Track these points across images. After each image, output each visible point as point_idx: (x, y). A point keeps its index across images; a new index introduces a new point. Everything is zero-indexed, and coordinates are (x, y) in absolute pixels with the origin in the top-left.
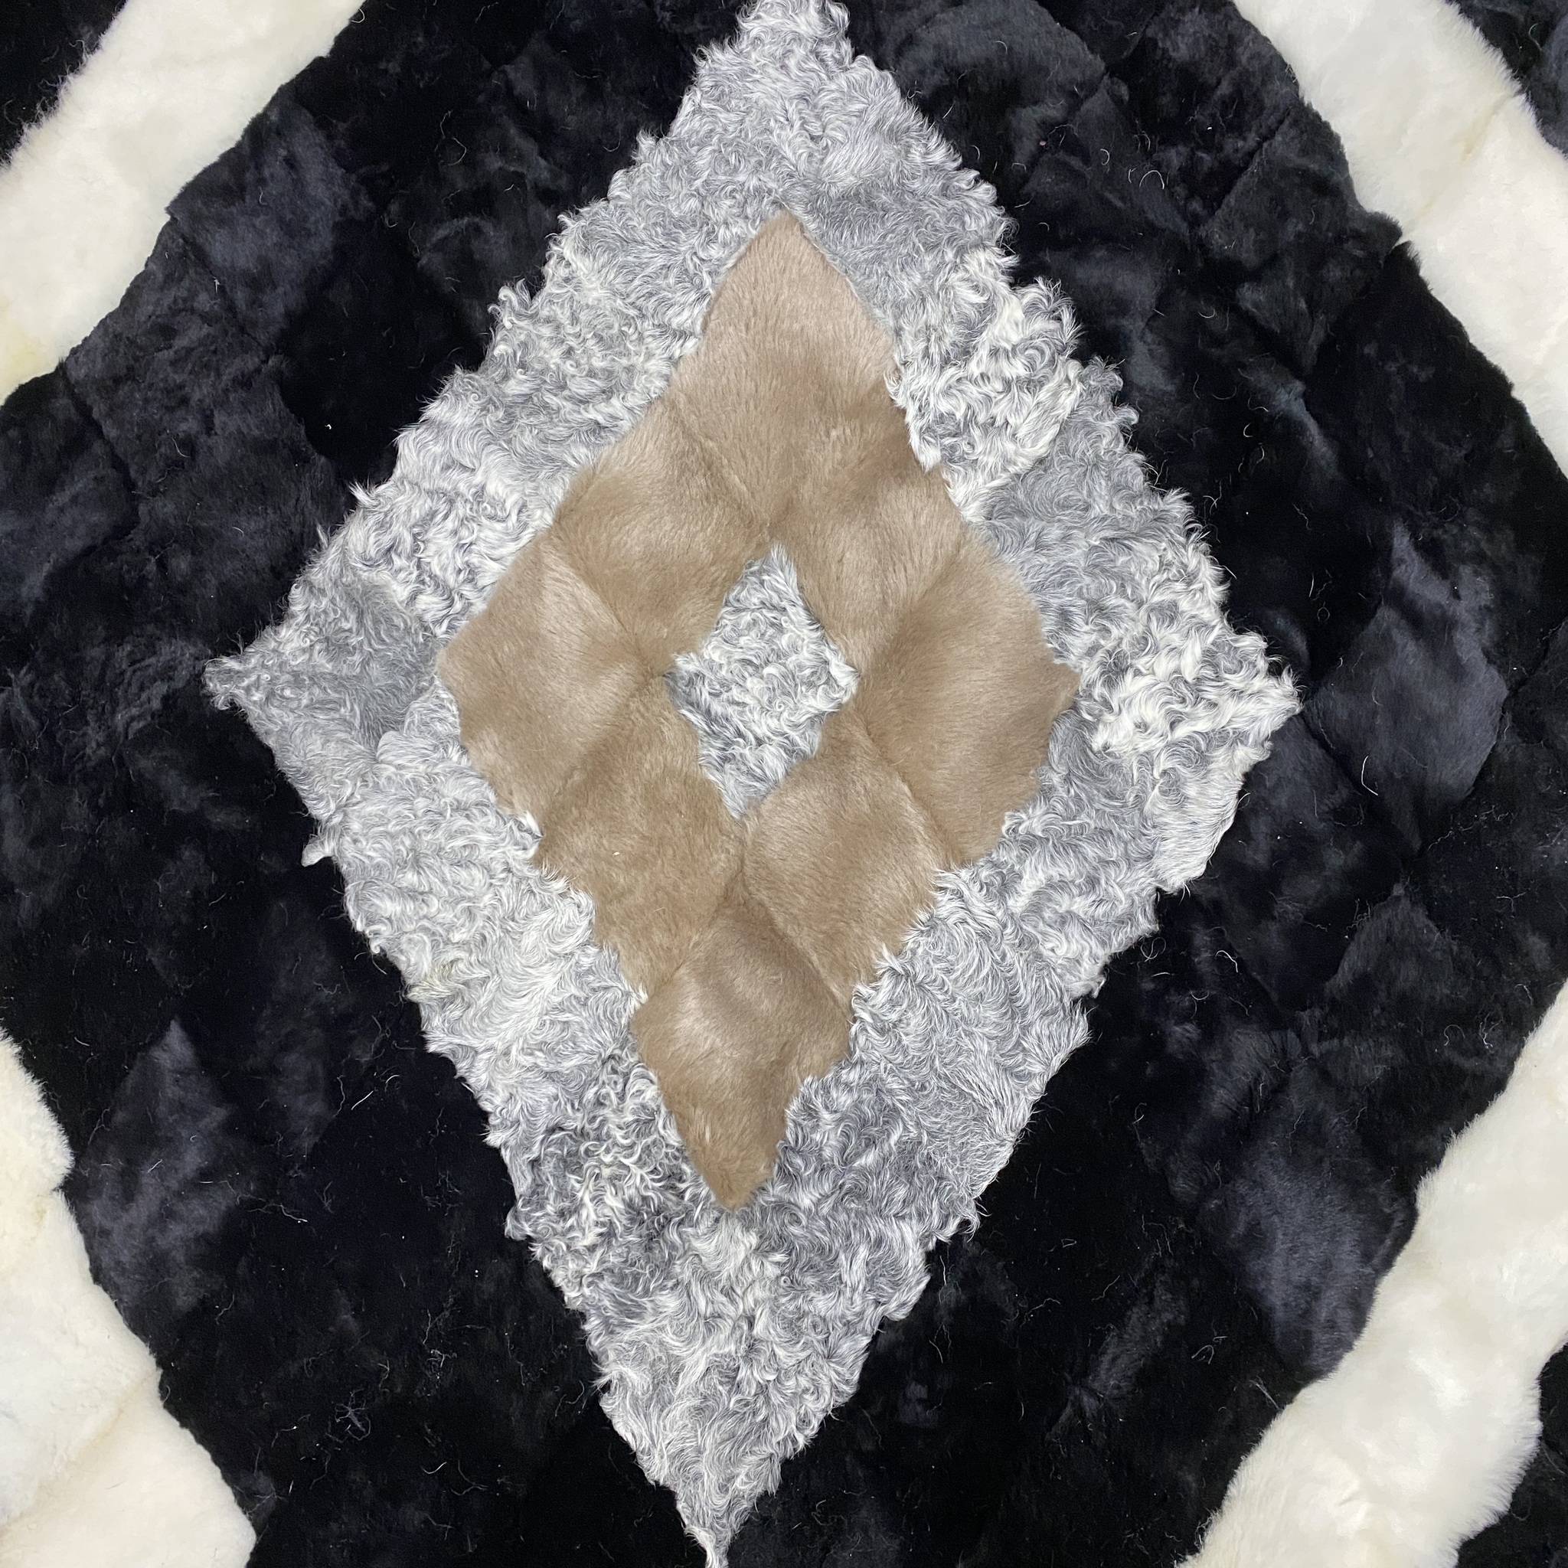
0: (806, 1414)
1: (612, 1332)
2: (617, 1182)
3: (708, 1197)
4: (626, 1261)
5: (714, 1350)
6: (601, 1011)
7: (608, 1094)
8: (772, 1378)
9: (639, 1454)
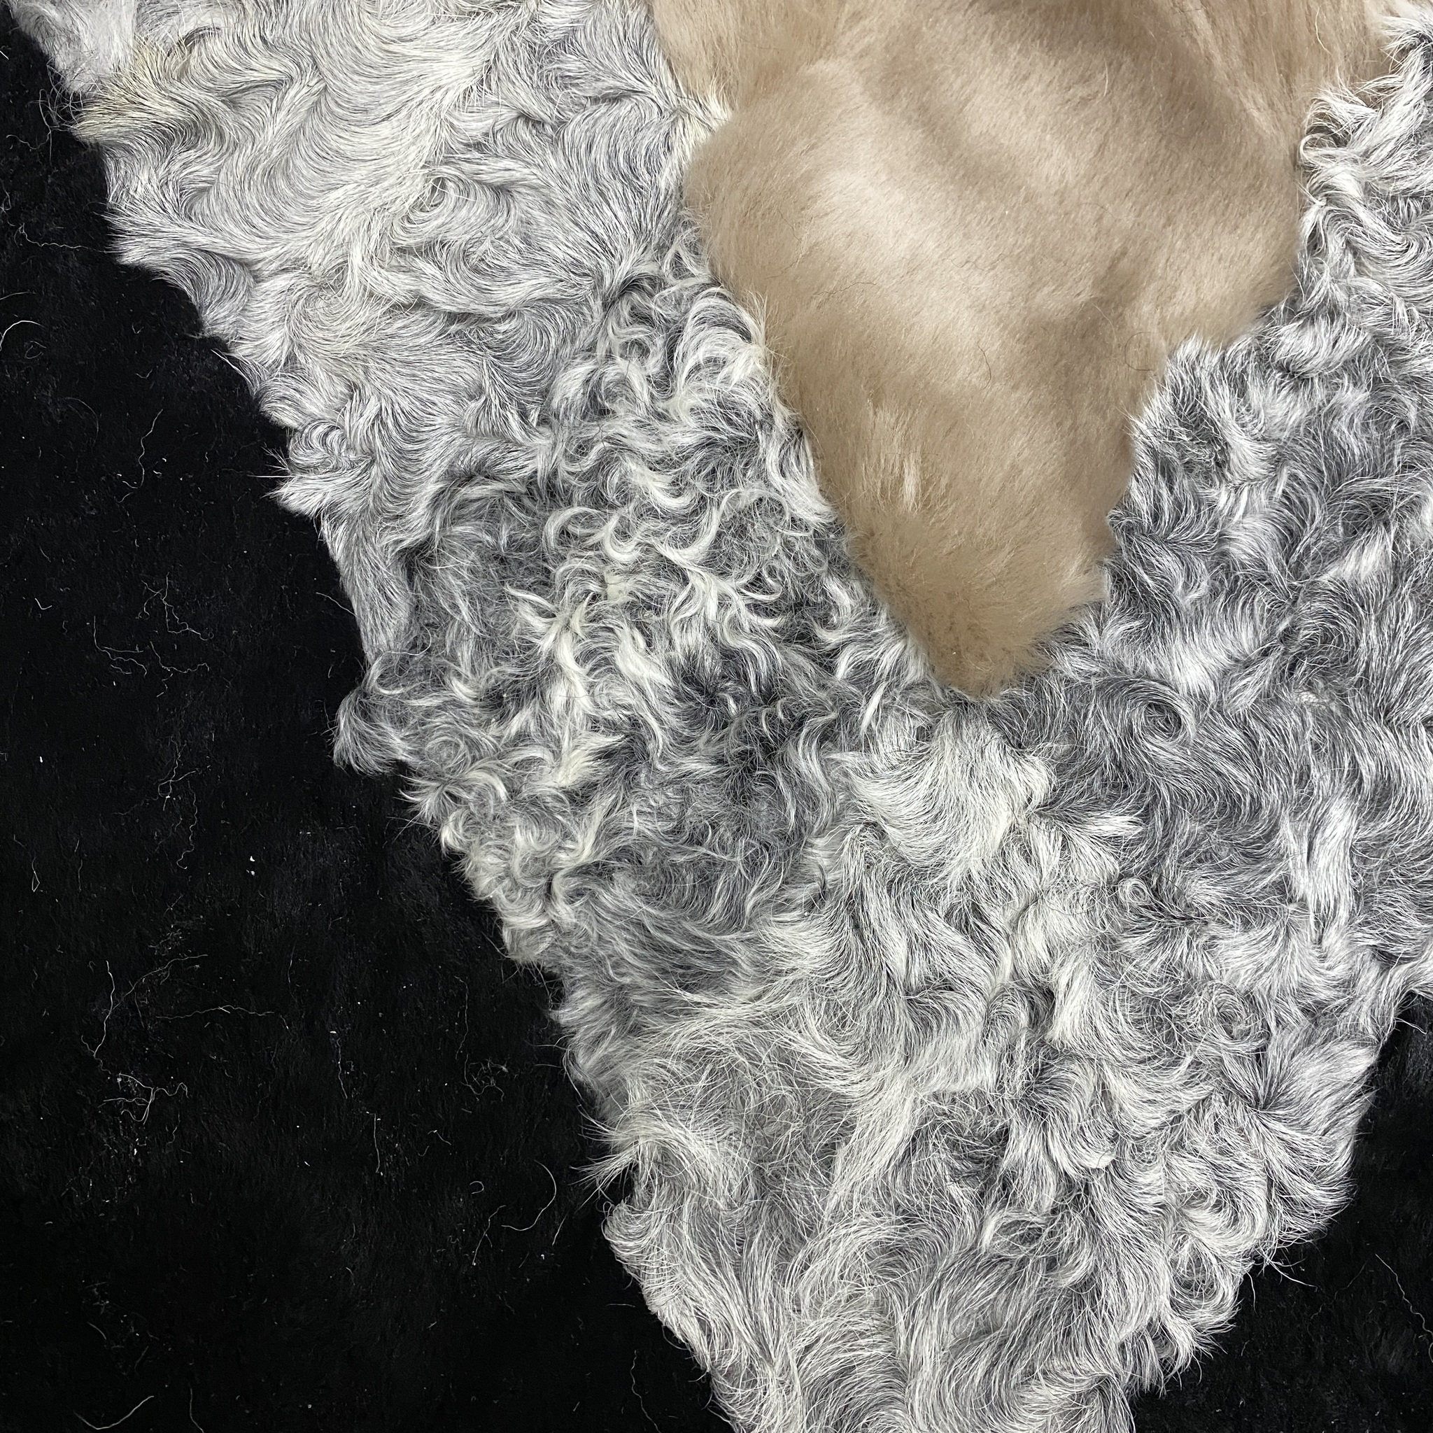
0: (1197, 1260)
1: (636, 1030)
2: (650, 617)
3: (898, 669)
4: (677, 831)
5: (938, 1083)
6: (600, 155)
7: (624, 382)
8: (1099, 1159)
9: (720, 1381)
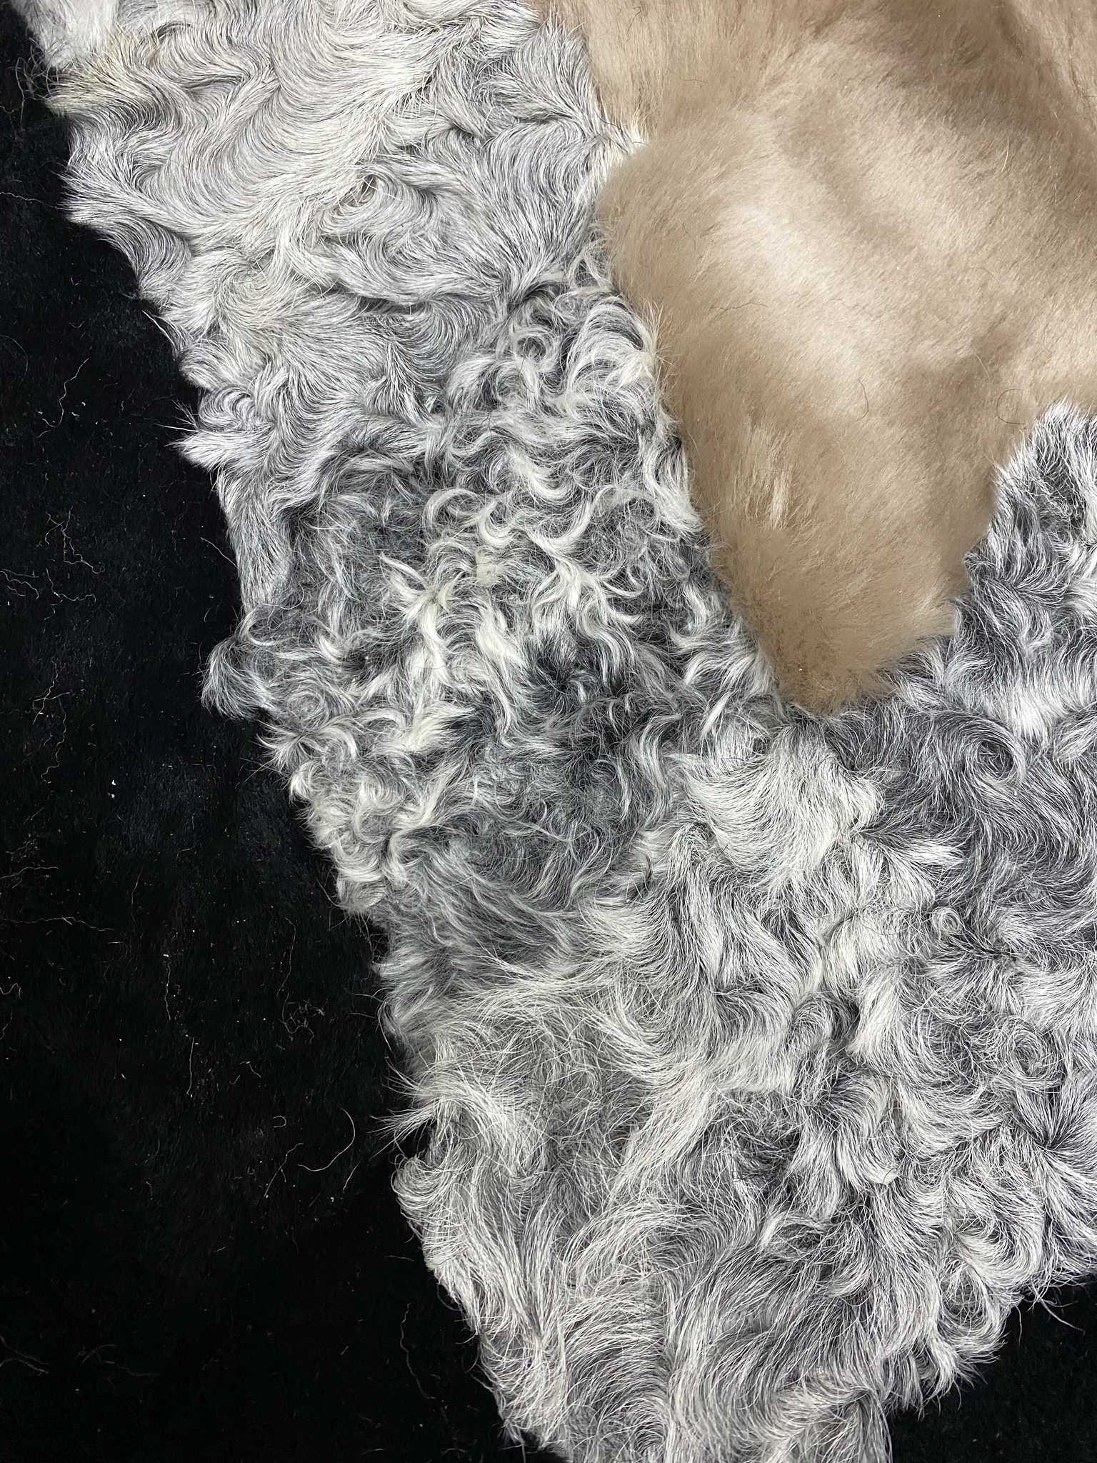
0: (967, 1287)
1: (452, 993)
2: (513, 600)
3: (744, 681)
4: (515, 806)
5: (738, 1080)
8: (883, 1175)
